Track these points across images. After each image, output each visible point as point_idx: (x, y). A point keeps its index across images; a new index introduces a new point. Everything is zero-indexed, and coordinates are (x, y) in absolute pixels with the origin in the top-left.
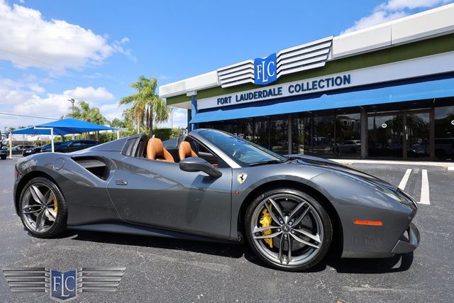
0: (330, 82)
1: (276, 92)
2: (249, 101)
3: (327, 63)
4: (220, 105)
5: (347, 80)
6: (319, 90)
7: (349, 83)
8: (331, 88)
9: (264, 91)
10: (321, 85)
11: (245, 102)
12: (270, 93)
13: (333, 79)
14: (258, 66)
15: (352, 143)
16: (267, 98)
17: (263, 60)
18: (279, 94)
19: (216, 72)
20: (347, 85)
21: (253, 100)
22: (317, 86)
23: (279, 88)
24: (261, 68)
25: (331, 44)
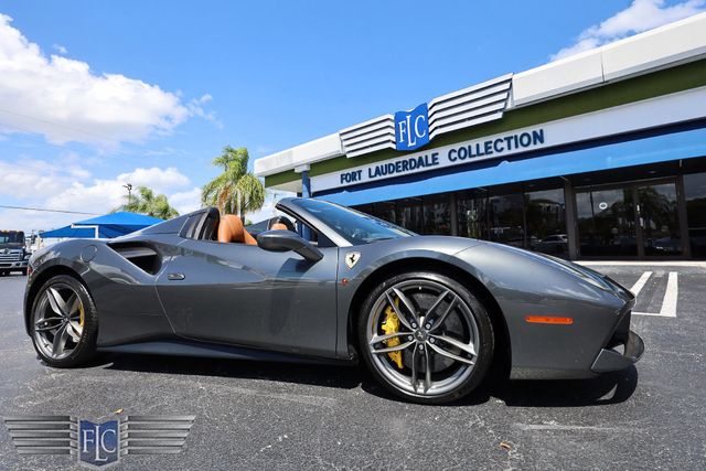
0: (513, 141)
1: (430, 161)
2: (388, 176)
3: (505, 114)
4: (345, 184)
5: (539, 137)
6: (496, 155)
7: (542, 142)
8: (514, 151)
9: (411, 160)
10: (499, 148)
11: (383, 177)
12: (421, 162)
13: (516, 136)
14: (400, 124)
15: (557, 239)
16: (416, 170)
17: (408, 114)
18: (434, 163)
19: (337, 134)
20: (539, 146)
21: (395, 174)
22: (493, 149)
23: (433, 155)
24: (405, 126)
25: (511, 85)
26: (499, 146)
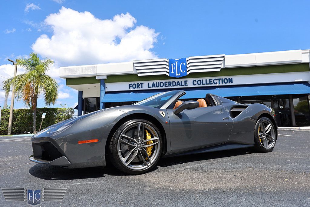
0: (221, 81)
1: (183, 84)
2: (160, 88)
3: (221, 69)
4: (132, 89)
6: (213, 85)
7: (232, 82)
8: (221, 84)
9: (173, 82)
10: (215, 83)
11: (156, 88)
12: (178, 84)
13: (222, 79)
14: (172, 64)
17: (177, 61)
18: (185, 85)
20: (231, 84)
21: (164, 87)
22: (212, 83)
23: (185, 81)
24: (174, 66)
25: (224, 59)
26: (215, 81)
